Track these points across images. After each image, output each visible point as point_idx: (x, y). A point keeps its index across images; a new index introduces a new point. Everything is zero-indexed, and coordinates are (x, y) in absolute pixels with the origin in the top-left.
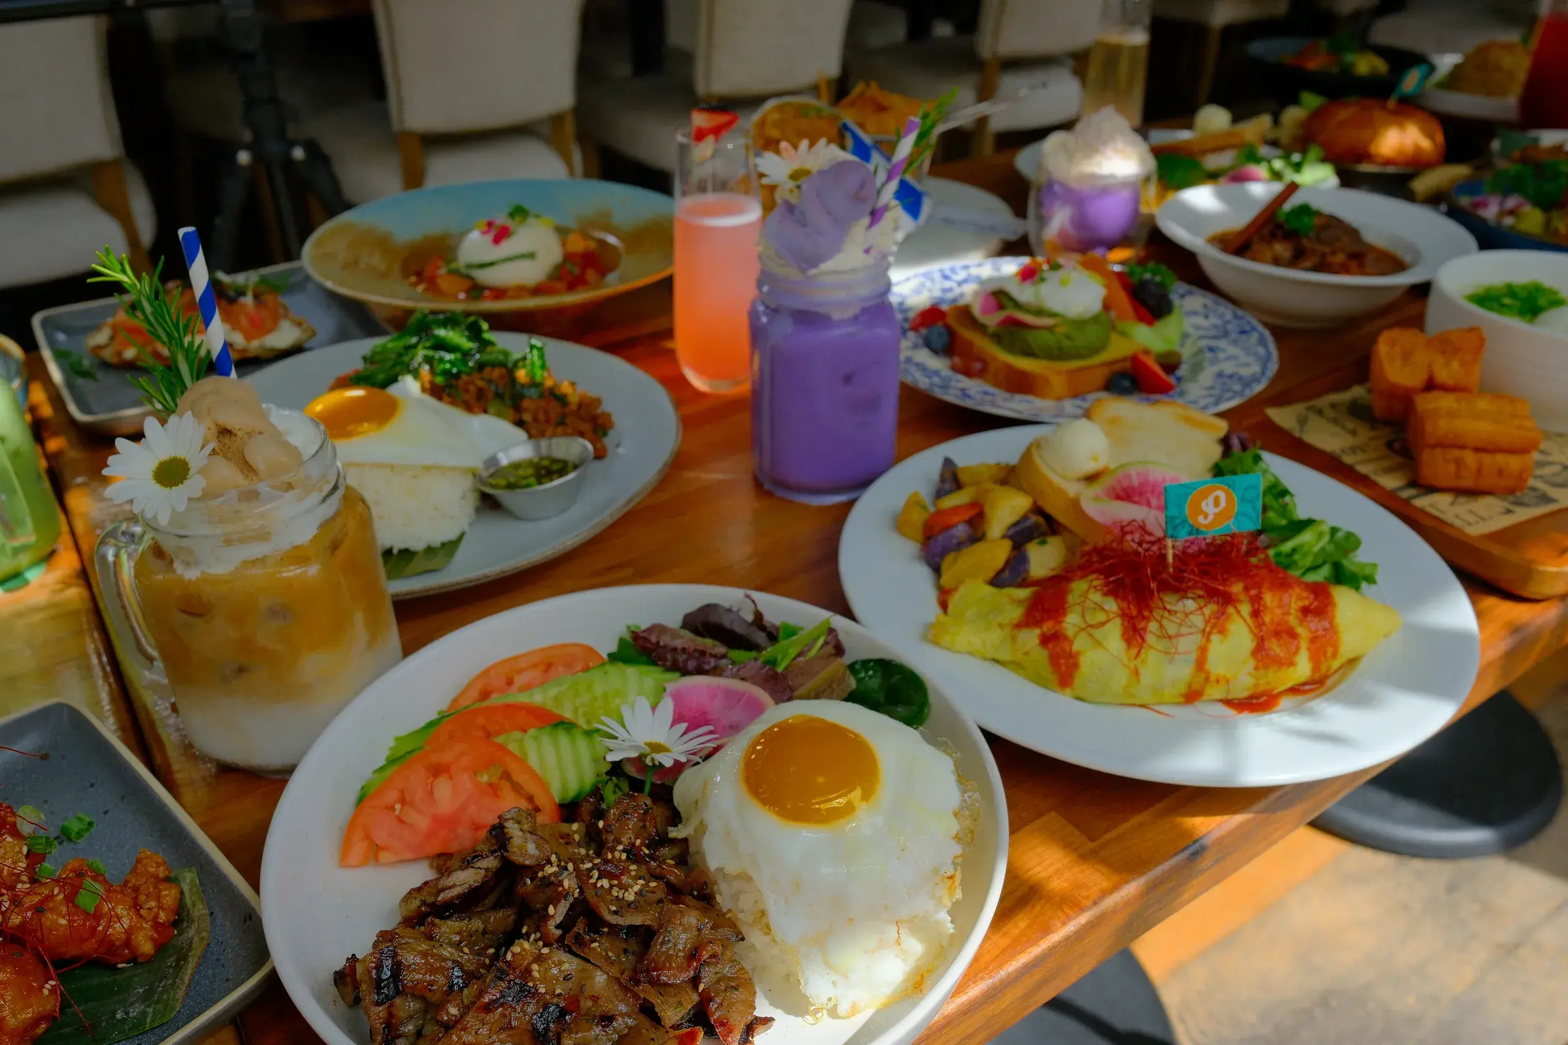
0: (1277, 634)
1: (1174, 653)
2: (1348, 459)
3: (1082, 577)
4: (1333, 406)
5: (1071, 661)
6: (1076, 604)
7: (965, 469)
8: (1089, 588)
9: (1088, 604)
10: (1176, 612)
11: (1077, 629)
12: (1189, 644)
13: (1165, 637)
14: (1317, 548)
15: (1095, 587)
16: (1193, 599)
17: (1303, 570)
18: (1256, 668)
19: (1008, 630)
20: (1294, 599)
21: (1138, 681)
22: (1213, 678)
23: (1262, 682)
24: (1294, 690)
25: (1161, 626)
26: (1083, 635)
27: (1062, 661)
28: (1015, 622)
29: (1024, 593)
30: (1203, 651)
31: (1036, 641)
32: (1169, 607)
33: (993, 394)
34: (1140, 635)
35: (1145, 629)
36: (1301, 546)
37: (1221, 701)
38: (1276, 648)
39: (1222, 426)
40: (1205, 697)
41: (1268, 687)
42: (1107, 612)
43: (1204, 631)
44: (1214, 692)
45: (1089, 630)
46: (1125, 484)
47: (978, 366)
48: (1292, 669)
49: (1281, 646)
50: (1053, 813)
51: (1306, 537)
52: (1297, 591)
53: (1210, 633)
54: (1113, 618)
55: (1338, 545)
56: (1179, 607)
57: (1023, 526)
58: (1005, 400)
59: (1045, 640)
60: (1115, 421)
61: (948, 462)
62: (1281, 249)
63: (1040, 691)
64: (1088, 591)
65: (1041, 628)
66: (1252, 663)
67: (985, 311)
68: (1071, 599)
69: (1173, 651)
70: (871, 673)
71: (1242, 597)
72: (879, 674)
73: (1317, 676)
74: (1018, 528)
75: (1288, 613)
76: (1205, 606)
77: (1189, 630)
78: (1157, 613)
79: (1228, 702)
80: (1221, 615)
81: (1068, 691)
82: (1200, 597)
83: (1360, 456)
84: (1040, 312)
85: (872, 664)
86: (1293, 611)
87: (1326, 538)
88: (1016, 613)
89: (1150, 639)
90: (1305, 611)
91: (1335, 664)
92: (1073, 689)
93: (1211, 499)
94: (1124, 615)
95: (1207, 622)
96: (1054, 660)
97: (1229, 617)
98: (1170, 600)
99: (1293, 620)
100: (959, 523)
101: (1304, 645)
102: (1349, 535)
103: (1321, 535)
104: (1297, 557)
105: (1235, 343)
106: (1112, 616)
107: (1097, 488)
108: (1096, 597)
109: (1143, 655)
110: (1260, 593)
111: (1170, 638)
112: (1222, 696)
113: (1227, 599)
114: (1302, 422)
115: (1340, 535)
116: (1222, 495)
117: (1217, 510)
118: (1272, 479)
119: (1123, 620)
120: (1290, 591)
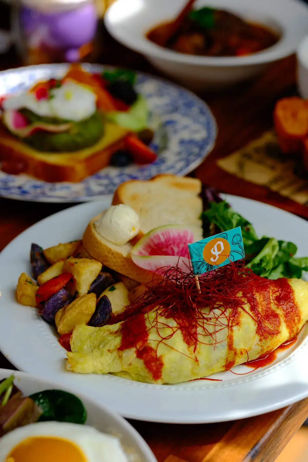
0: (267, 317)
1: (216, 344)
2: (274, 188)
3: (150, 310)
4: (257, 150)
5: (158, 363)
6: (153, 327)
7: (49, 250)
8: (157, 316)
9: (159, 325)
10: (210, 319)
11: (157, 342)
12: (222, 335)
13: (208, 335)
14: (273, 256)
15: (160, 314)
16: (217, 308)
17: (269, 271)
18: (261, 340)
19: (115, 353)
20: (271, 294)
21: (198, 365)
22: (239, 352)
23: (265, 347)
24: (282, 347)
25: (204, 328)
26: (161, 345)
27: (153, 364)
28: (119, 346)
29: (116, 327)
30: (230, 338)
31: (135, 355)
32: (205, 316)
33: (40, 187)
34: (193, 337)
35: (196, 333)
36: (265, 257)
37: (244, 364)
38: (268, 325)
39: (196, 184)
40: (236, 364)
41: (269, 349)
42: (171, 328)
43: (228, 325)
44: (241, 360)
45: (164, 341)
46: (156, 241)
47: (20, 166)
48: (279, 335)
49: (271, 324)
50: (171, 456)
51: (266, 252)
52: (272, 288)
53: (232, 326)
54: (176, 331)
55: (284, 252)
56: (211, 315)
57: (99, 281)
58: (51, 190)
59: (140, 354)
60: (134, 198)
61: (34, 247)
62: (197, 40)
63: (143, 385)
64: (156, 318)
65: (136, 347)
66: (257, 338)
67: (17, 125)
68: (148, 325)
69: (214, 342)
70: (42, 401)
71: (244, 300)
72: (47, 400)
73: (292, 336)
74: (96, 284)
75: (269, 303)
76: (225, 311)
77: (221, 328)
78: (200, 322)
79: (248, 364)
80: (235, 314)
81: (159, 381)
82: (221, 306)
83: (281, 184)
84: (55, 121)
85: (41, 395)
86: (272, 301)
87: (277, 248)
88: (117, 341)
89: (200, 338)
90: (278, 299)
91: (300, 326)
92: (162, 379)
93: (215, 247)
94: (181, 328)
95: (229, 320)
96: (147, 364)
97: (239, 314)
98: (205, 311)
99: (273, 307)
100: (60, 289)
101: (282, 319)
102: (290, 244)
103: (273, 248)
104: (264, 264)
105: (185, 115)
106: (175, 329)
107: (139, 247)
108: (162, 320)
109: (198, 349)
110: (253, 295)
111: (211, 334)
112: (246, 361)
113: (236, 304)
114: (241, 166)
115: (284, 245)
116: (221, 243)
117: (220, 253)
118: (238, 218)
119: (182, 331)
120: (268, 290)
